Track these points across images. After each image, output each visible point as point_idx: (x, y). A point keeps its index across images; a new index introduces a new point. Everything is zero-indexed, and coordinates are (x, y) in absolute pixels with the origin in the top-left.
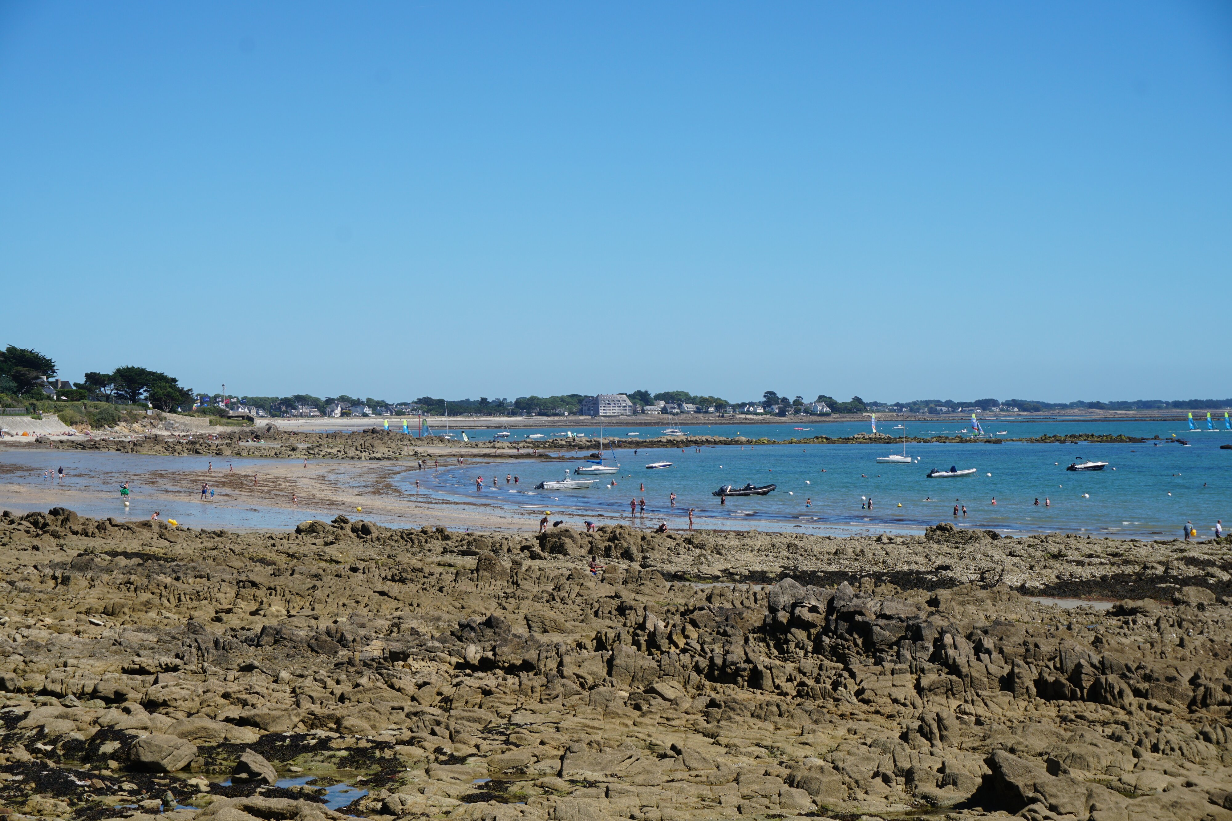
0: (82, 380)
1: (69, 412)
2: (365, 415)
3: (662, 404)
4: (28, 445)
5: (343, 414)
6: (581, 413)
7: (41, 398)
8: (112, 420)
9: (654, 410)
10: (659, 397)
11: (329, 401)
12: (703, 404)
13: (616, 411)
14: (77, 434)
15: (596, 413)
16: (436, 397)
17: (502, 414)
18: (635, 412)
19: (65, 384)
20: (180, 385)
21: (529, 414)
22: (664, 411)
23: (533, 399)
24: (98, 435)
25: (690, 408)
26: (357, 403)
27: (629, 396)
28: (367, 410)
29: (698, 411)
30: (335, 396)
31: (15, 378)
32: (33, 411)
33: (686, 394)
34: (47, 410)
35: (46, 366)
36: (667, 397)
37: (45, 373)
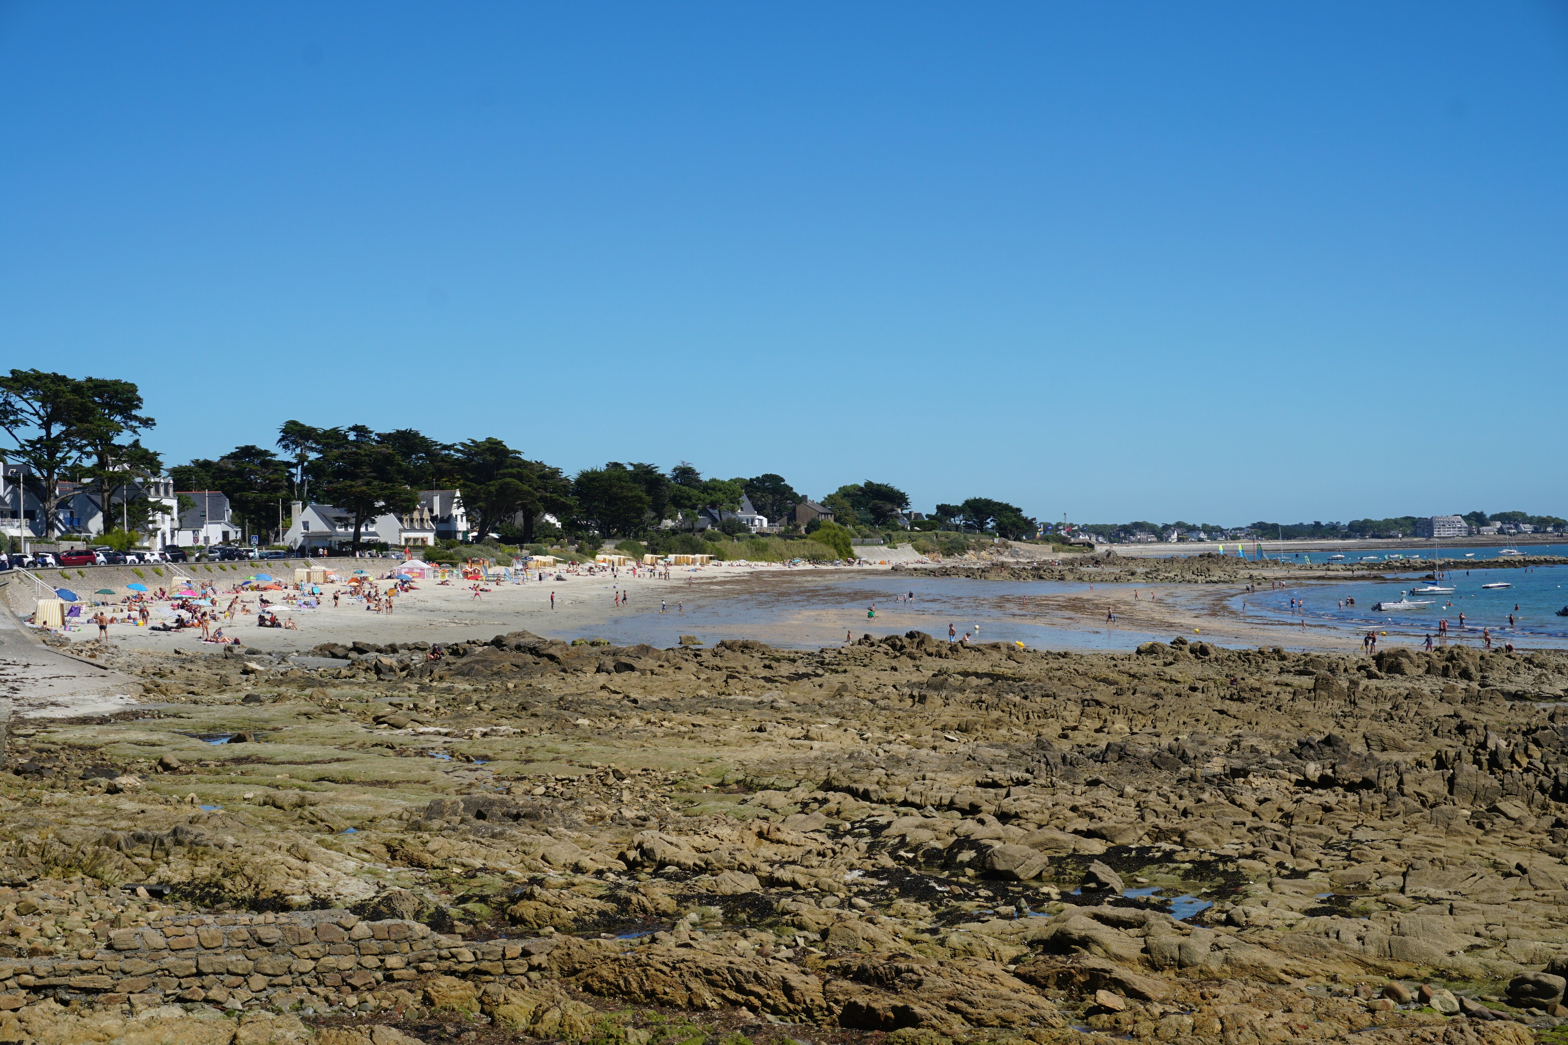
0: (933, 512)
1: (922, 542)
2: (1201, 540)
3: (1498, 524)
4: (885, 573)
5: (1180, 540)
6: (1415, 535)
7: (896, 529)
8: (962, 549)
9: (1490, 531)
10: (1495, 518)
11: (1166, 527)
12: (1540, 524)
13: (1451, 532)
14: (930, 562)
15: (1431, 535)
16: (1270, 521)
17: (1336, 537)
18: (1470, 533)
19: (918, 515)
20: (1024, 514)
21: (1363, 536)
22: (1501, 531)
23: (1366, 521)
24: (948, 562)
25: (1527, 528)
26: (1192, 529)
27: (1464, 518)
28: (1202, 535)
29: (1535, 531)
30: (1171, 522)
31: (873, 510)
32: (889, 541)
33: (1523, 515)
34: (902, 540)
35: (900, 499)
36: (1503, 517)
37: (899, 506)
